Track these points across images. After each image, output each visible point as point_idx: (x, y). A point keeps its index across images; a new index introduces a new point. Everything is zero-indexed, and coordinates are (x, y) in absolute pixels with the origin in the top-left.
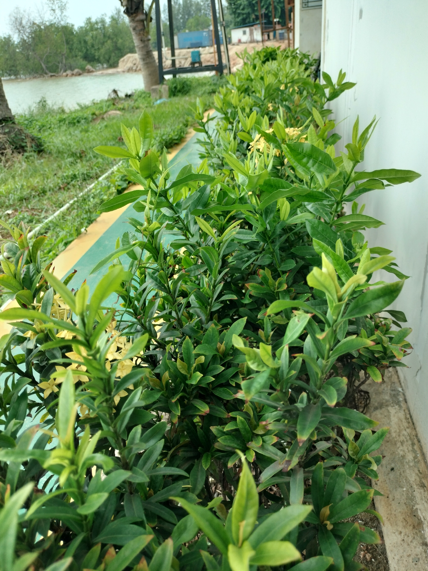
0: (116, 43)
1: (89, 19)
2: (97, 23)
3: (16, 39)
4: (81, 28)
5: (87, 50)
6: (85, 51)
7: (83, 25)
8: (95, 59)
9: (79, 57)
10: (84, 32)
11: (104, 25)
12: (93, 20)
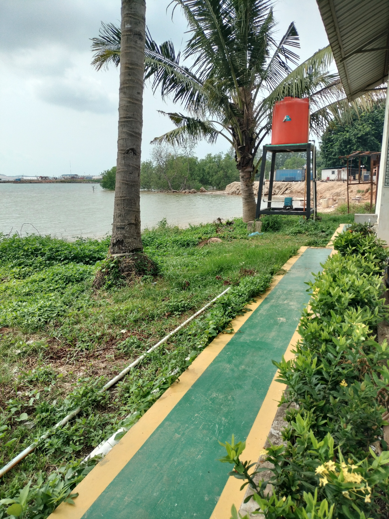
0: (226, 172)
1: (210, 155)
2: (215, 158)
3: (155, 164)
4: (203, 160)
5: (204, 176)
6: (202, 176)
7: (204, 158)
8: (208, 183)
9: (196, 181)
10: (204, 163)
11: (219, 160)
12: (213, 156)
